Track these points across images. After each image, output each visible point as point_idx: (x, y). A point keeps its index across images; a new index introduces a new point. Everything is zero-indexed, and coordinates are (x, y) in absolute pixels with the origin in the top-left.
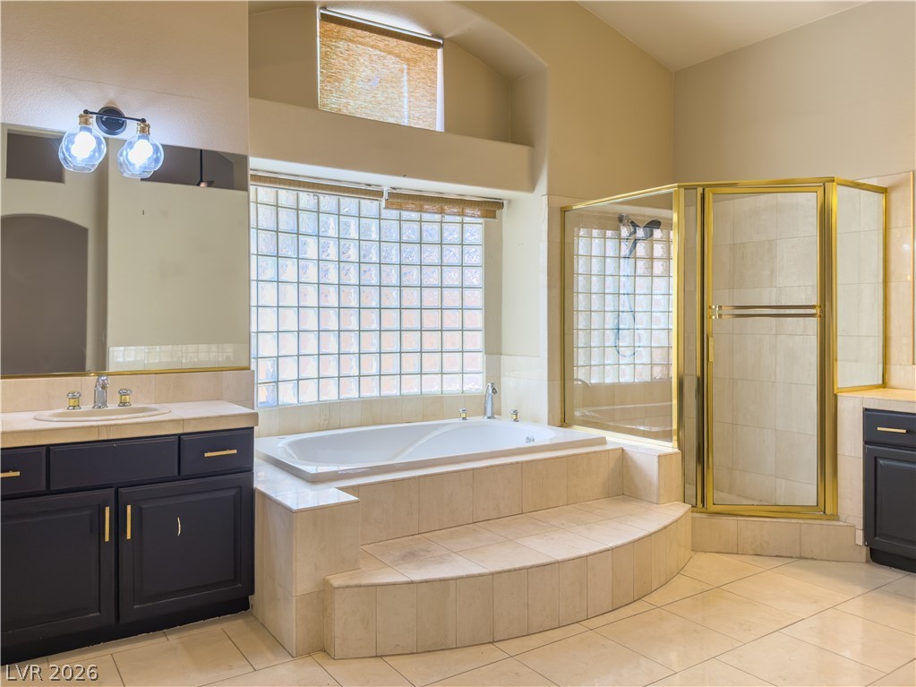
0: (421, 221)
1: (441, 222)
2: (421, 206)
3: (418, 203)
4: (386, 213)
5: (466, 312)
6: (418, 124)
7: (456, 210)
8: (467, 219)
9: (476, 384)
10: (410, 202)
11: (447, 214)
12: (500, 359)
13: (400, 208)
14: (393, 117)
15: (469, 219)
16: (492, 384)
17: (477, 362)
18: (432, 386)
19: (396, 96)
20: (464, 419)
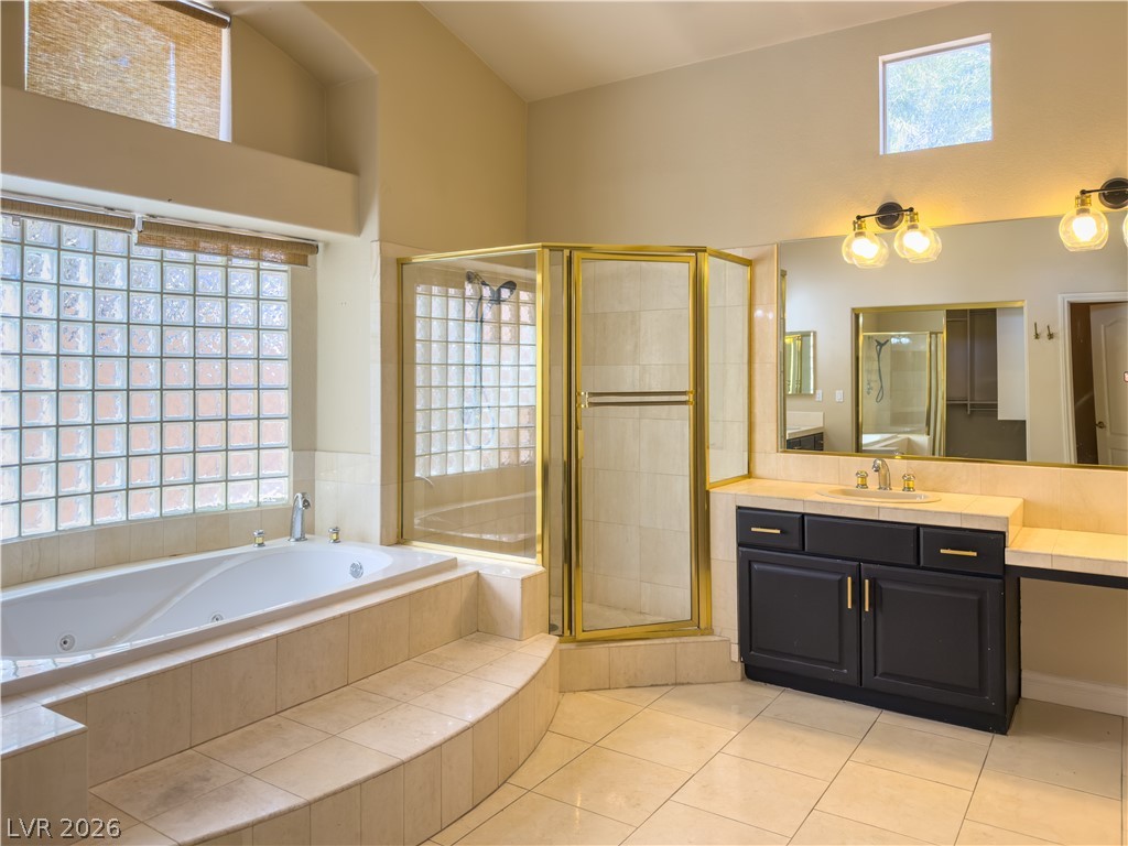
0: (195, 264)
1: (226, 267)
2: (196, 243)
3: (191, 239)
4: (137, 251)
5: (264, 394)
6: (192, 127)
7: (248, 252)
8: (265, 265)
9: (278, 492)
10: (178, 237)
11: (235, 257)
12: (313, 458)
13: (162, 244)
14: (151, 113)
15: (267, 264)
16: (303, 494)
17: (282, 461)
18: (211, 499)
19: (156, 85)
20: (260, 545)
